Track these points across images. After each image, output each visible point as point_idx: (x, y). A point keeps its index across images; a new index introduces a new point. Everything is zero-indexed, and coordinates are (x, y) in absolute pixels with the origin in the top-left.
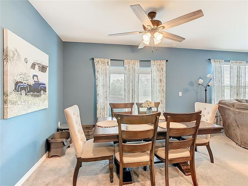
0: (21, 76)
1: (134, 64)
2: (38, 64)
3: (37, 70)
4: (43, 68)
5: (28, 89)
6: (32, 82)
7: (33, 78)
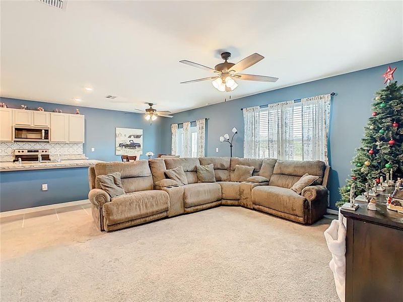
0: (122, 142)
3: (132, 138)
4: (138, 137)
5: (126, 146)
6: (129, 143)
7: (130, 141)
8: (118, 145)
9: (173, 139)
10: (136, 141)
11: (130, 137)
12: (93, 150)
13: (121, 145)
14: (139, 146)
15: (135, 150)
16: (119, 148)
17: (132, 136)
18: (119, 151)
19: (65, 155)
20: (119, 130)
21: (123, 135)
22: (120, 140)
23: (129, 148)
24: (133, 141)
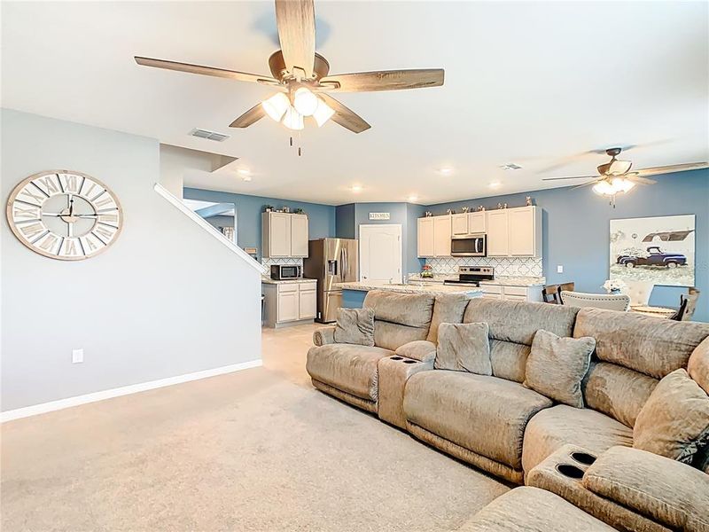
0: (626, 251)
2: (659, 234)
3: (657, 241)
4: (674, 237)
5: (638, 262)
6: (646, 255)
7: (648, 250)
8: (613, 260)
10: (669, 248)
11: (649, 238)
12: (560, 269)
13: (622, 260)
14: (681, 262)
15: (665, 272)
16: (617, 268)
17: (657, 237)
18: (619, 273)
19: (514, 277)
21: (629, 236)
22: (617, 249)
23: (646, 268)
24: (658, 248)
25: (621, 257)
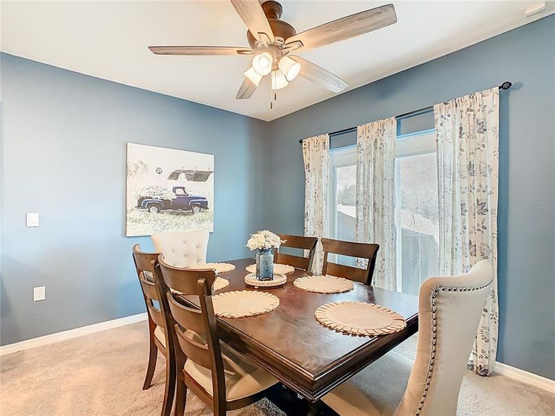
0: (149, 190)
1: (382, 130)
2: (184, 171)
3: (182, 181)
4: (199, 176)
5: (163, 206)
6: (171, 196)
7: (174, 190)
8: (133, 202)
9: (308, 185)
10: (195, 189)
11: (175, 176)
12: (33, 219)
13: (144, 203)
14: (204, 205)
15: (190, 217)
16: (135, 214)
17: (182, 176)
18: (139, 221)
20: (137, 152)
21: (153, 169)
22: (140, 186)
23: (171, 213)
24: (183, 188)
25: (142, 198)
